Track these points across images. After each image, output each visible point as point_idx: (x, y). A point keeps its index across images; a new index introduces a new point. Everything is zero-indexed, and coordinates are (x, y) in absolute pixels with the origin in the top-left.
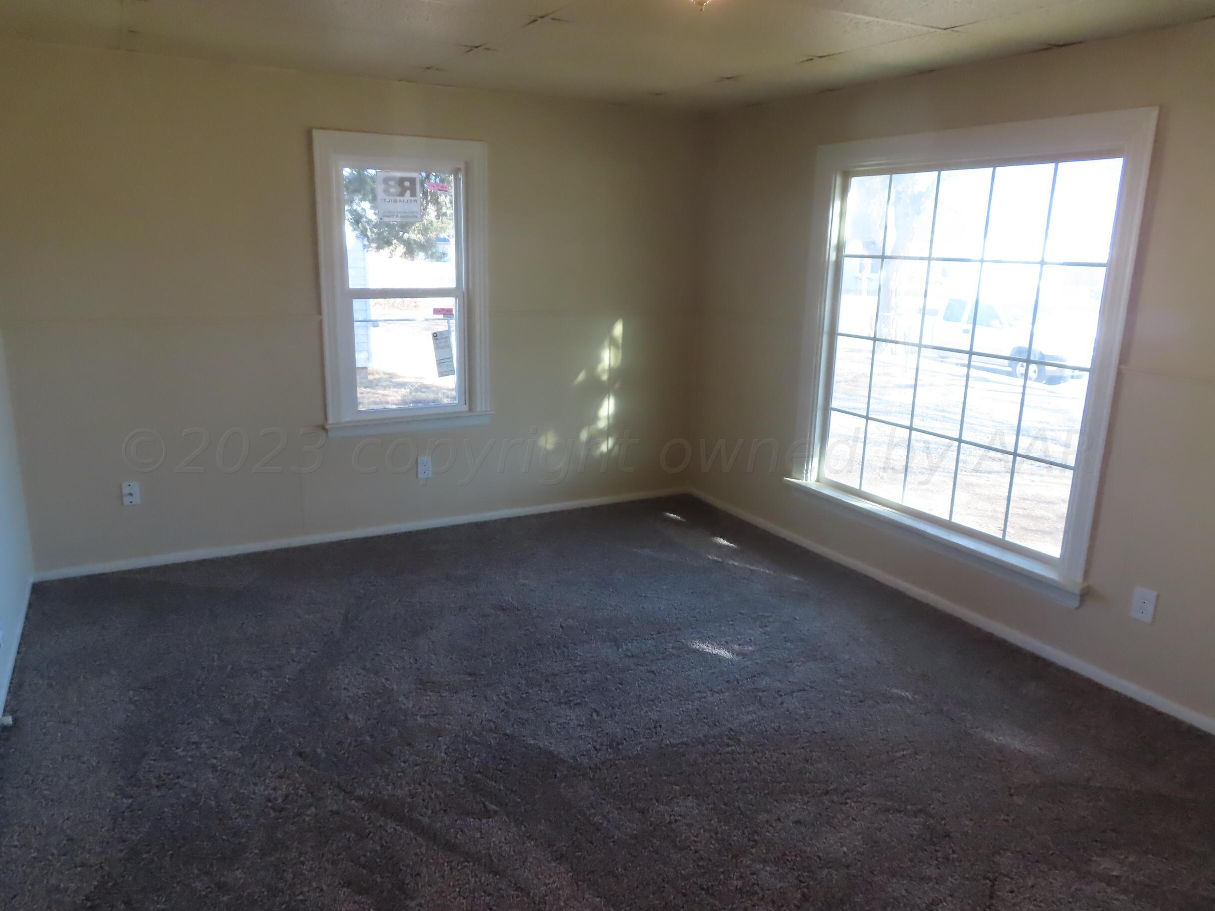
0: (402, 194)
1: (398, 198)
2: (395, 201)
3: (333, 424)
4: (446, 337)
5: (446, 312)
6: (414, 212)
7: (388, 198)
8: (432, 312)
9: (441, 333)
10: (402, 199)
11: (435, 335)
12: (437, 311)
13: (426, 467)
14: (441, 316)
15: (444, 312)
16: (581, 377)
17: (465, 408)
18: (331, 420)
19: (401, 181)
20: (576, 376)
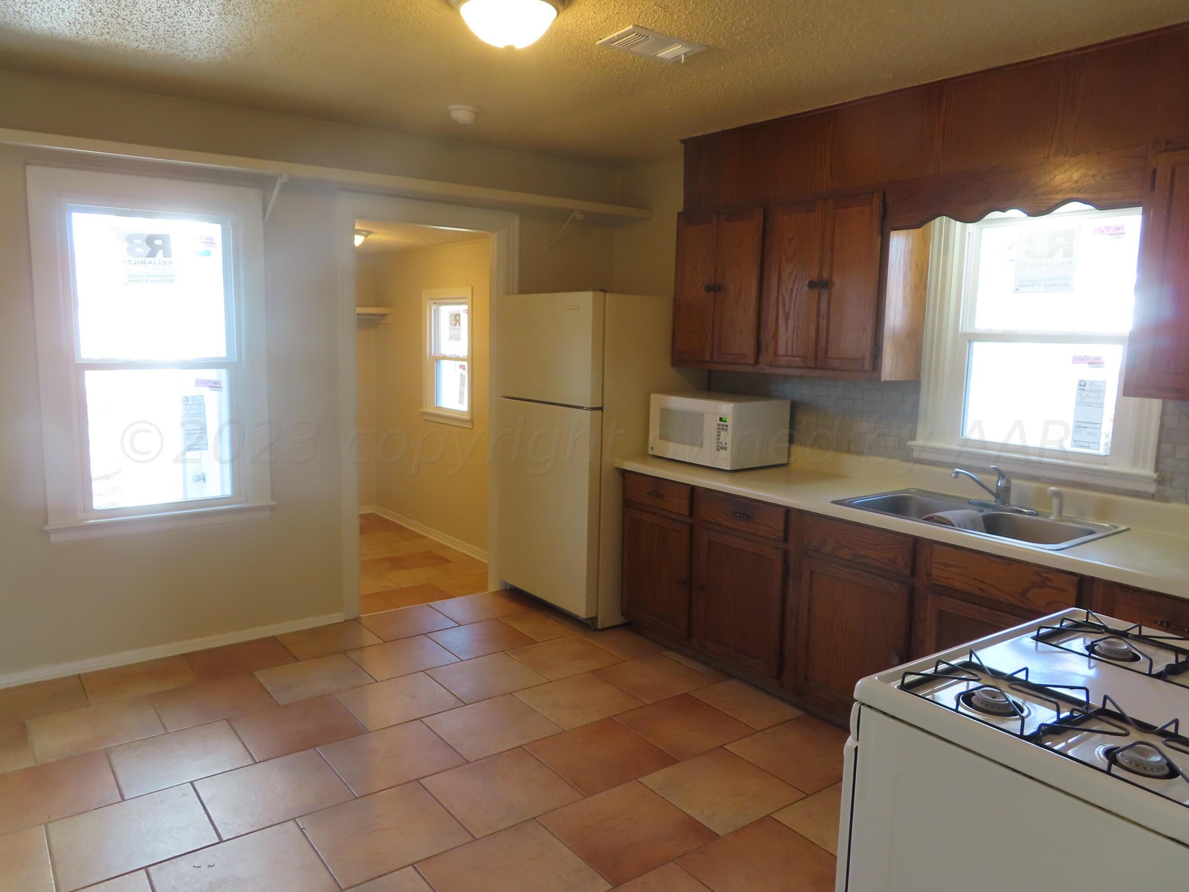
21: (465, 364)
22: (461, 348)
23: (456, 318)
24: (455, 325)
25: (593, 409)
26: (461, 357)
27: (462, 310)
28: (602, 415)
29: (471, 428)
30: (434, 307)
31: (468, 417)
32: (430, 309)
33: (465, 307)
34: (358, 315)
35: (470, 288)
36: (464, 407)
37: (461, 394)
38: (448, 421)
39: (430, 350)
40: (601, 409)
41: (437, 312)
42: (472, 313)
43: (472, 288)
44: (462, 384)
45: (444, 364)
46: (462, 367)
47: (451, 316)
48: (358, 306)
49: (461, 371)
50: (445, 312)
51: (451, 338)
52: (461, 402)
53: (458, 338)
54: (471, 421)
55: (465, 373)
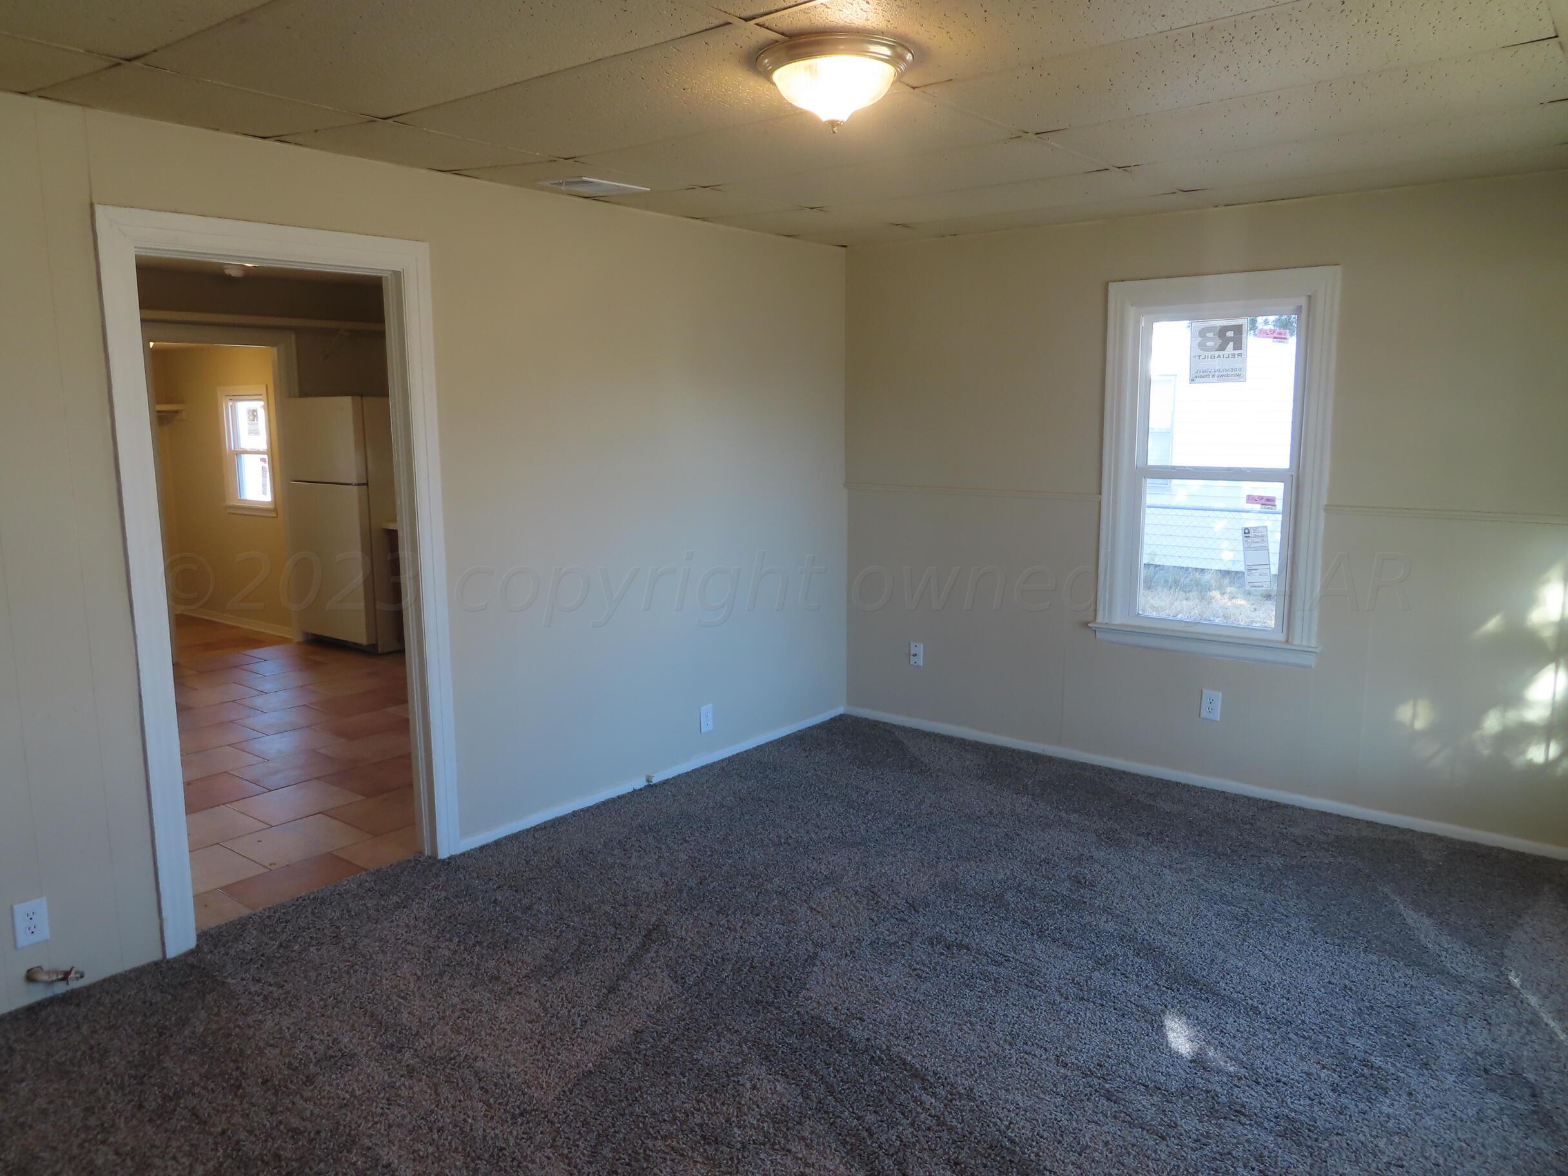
0: (1222, 348)
1: (1217, 353)
2: (1213, 357)
3: (1101, 623)
4: (1263, 536)
5: (1269, 502)
6: (1236, 370)
7: (1203, 354)
8: (1245, 500)
9: (1256, 529)
10: (1221, 353)
11: (1247, 532)
12: (1251, 499)
13: (1214, 704)
14: (1258, 507)
15: (1263, 501)
16: (1493, 624)
17: (1281, 637)
18: (1100, 619)
19: (1224, 329)
20: (1484, 621)
21: (266, 457)
22: (260, 441)
23: (253, 414)
24: (254, 420)
25: (359, 485)
26: (261, 450)
27: (259, 405)
28: (368, 490)
29: (275, 515)
30: (230, 403)
31: (272, 507)
32: (227, 406)
33: (262, 403)
34: (158, 412)
35: (264, 386)
36: (267, 498)
37: (264, 485)
38: (253, 512)
39: (230, 445)
40: (367, 484)
41: (234, 409)
42: (267, 408)
43: (267, 386)
44: (264, 476)
45: (246, 458)
46: (263, 460)
47: (249, 411)
48: (158, 403)
49: (262, 464)
50: (243, 408)
51: (250, 432)
52: (264, 493)
53: (257, 433)
54: (275, 510)
55: (266, 465)
